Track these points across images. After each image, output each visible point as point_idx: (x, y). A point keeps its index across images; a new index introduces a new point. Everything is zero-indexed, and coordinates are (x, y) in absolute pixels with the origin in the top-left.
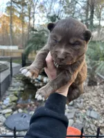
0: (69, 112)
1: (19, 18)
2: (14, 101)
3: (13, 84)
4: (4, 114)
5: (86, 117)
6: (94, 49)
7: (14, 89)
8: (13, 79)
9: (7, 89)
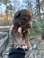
0: (35, 52)
1: (10, 15)
2: (11, 49)
3: (10, 42)
4: (7, 55)
5: (43, 54)
6: (42, 23)
7: (10, 44)
8: (10, 39)
9: (7, 44)
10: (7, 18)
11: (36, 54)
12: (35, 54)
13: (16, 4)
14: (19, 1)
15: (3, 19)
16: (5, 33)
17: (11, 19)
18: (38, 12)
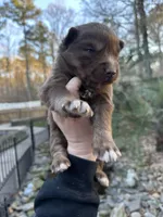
0: (130, 200)
1: (38, 61)
3: (37, 161)
4: (26, 212)
5: (160, 205)
6: (158, 90)
7: (39, 169)
8: (37, 152)
10: (27, 73)
11: (138, 207)
12: (132, 209)
13: (58, 20)
14: (71, 11)
15: (11, 75)
16: (20, 128)
17: (42, 76)
18: (139, 48)
